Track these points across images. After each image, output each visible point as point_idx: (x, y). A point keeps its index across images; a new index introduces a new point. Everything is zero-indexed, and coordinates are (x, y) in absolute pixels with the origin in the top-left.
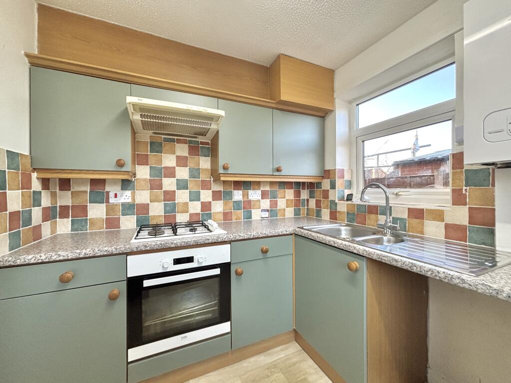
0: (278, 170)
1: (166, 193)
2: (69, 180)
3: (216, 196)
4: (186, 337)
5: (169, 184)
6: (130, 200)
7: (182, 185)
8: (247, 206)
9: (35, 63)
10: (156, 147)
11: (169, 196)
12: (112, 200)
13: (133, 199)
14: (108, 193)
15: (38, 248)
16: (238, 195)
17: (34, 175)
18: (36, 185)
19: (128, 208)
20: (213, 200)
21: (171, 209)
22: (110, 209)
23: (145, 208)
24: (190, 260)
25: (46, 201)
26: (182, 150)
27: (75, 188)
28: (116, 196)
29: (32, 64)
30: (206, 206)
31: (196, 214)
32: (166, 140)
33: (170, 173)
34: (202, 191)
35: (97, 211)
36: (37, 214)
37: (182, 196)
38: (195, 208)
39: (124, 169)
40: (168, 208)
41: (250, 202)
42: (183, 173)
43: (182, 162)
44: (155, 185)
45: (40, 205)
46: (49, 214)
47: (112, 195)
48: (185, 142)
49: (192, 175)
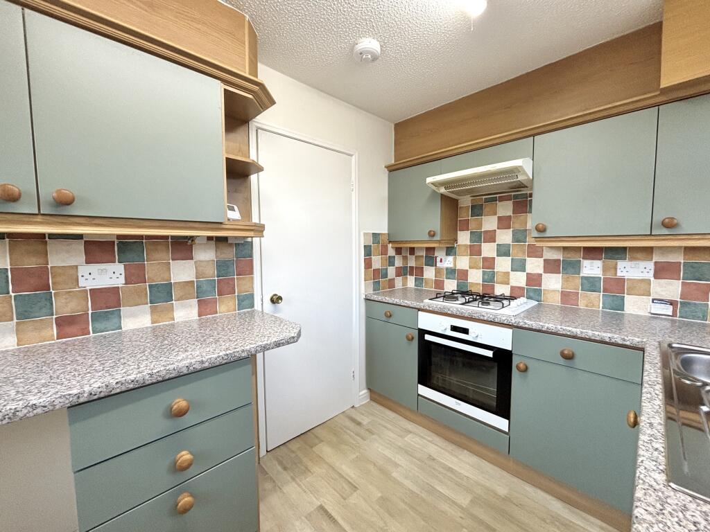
1: (485, 259)
2: (414, 248)
3: (551, 266)
4: (459, 404)
5: (488, 250)
6: (451, 265)
7: (503, 251)
8: (616, 289)
9: (392, 169)
10: (477, 210)
11: (489, 263)
12: (439, 264)
13: (455, 265)
14: (436, 257)
15: (391, 293)
16: (592, 268)
17: (390, 246)
18: (391, 252)
19: (451, 272)
20: (545, 272)
21: (490, 279)
22: (438, 272)
23: (463, 275)
24: (465, 331)
25: (399, 262)
26: (506, 209)
27: (418, 253)
28: (441, 261)
29: (390, 171)
30: (534, 280)
31: (519, 288)
32: (487, 201)
33: (491, 237)
34: (528, 260)
35: (429, 273)
36: (391, 271)
37: (503, 264)
38: (519, 279)
39: (435, 239)
40: (486, 277)
41: (621, 281)
42: (505, 237)
43: (504, 223)
44: (475, 251)
45: (394, 265)
46: (402, 272)
47: (438, 260)
48: (508, 199)
49: (516, 239)
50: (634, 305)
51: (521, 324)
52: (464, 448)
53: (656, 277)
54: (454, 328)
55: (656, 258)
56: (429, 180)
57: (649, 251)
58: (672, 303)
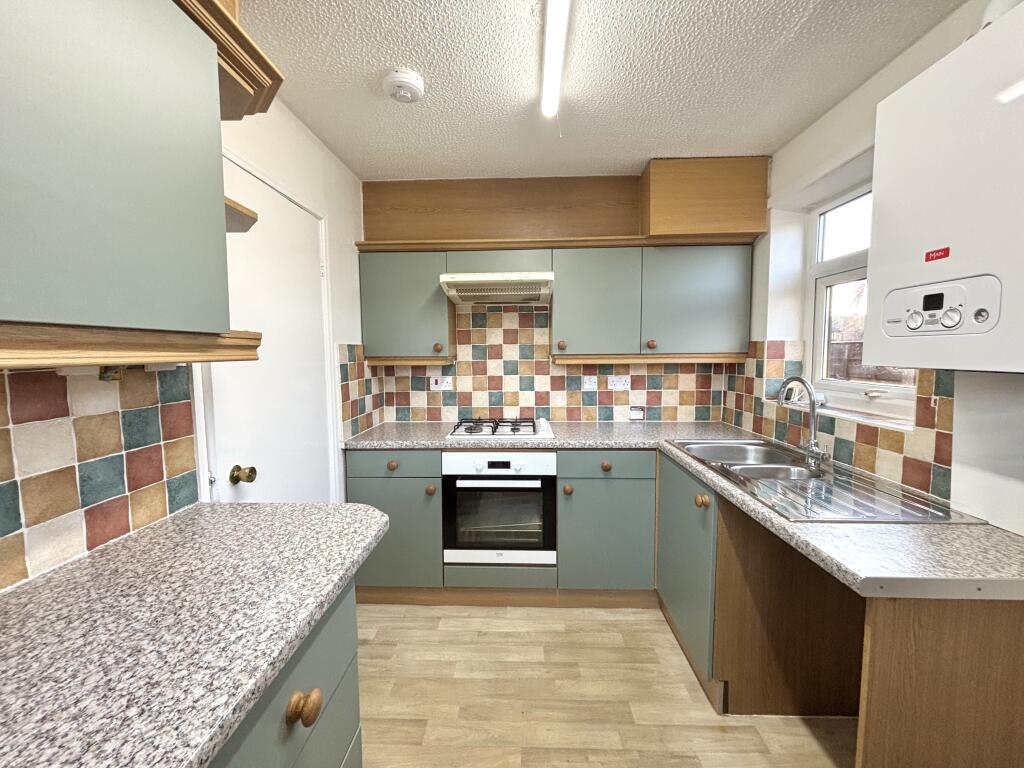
0: (650, 346)
1: (491, 379)
2: (393, 367)
3: (557, 384)
4: (501, 554)
5: (494, 367)
6: (450, 388)
7: (511, 369)
8: (606, 400)
9: (363, 250)
10: (480, 320)
11: (496, 383)
12: (433, 387)
13: (455, 386)
14: (429, 379)
15: (369, 436)
16: (590, 383)
17: (366, 363)
18: (368, 374)
19: (450, 397)
20: (552, 390)
21: (497, 401)
22: (432, 397)
23: (466, 398)
24: (506, 465)
25: (375, 390)
26: (511, 321)
27: (399, 373)
28: (436, 383)
29: (361, 251)
30: (542, 398)
31: (528, 408)
32: (491, 309)
33: (496, 352)
34: (536, 377)
35: (419, 400)
36: (369, 400)
37: (511, 384)
38: (528, 399)
39: (441, 354)
40: (493, 399)
41: (610, 394)
42: (512, 353)
43: (510, 337)
44: (479, 369)
45: (370, 393)
46: (379, 402)
47: (432, 381)
48: (514, 310)
49: (523, 356)
50: (621, 414)
51: (566, 446)
52: (506, 606)
53: (632, 388)
54: (492, 465)
55: (632, 373)
56: (445, 278)
57: (627, 367)
58: (642, 409)
